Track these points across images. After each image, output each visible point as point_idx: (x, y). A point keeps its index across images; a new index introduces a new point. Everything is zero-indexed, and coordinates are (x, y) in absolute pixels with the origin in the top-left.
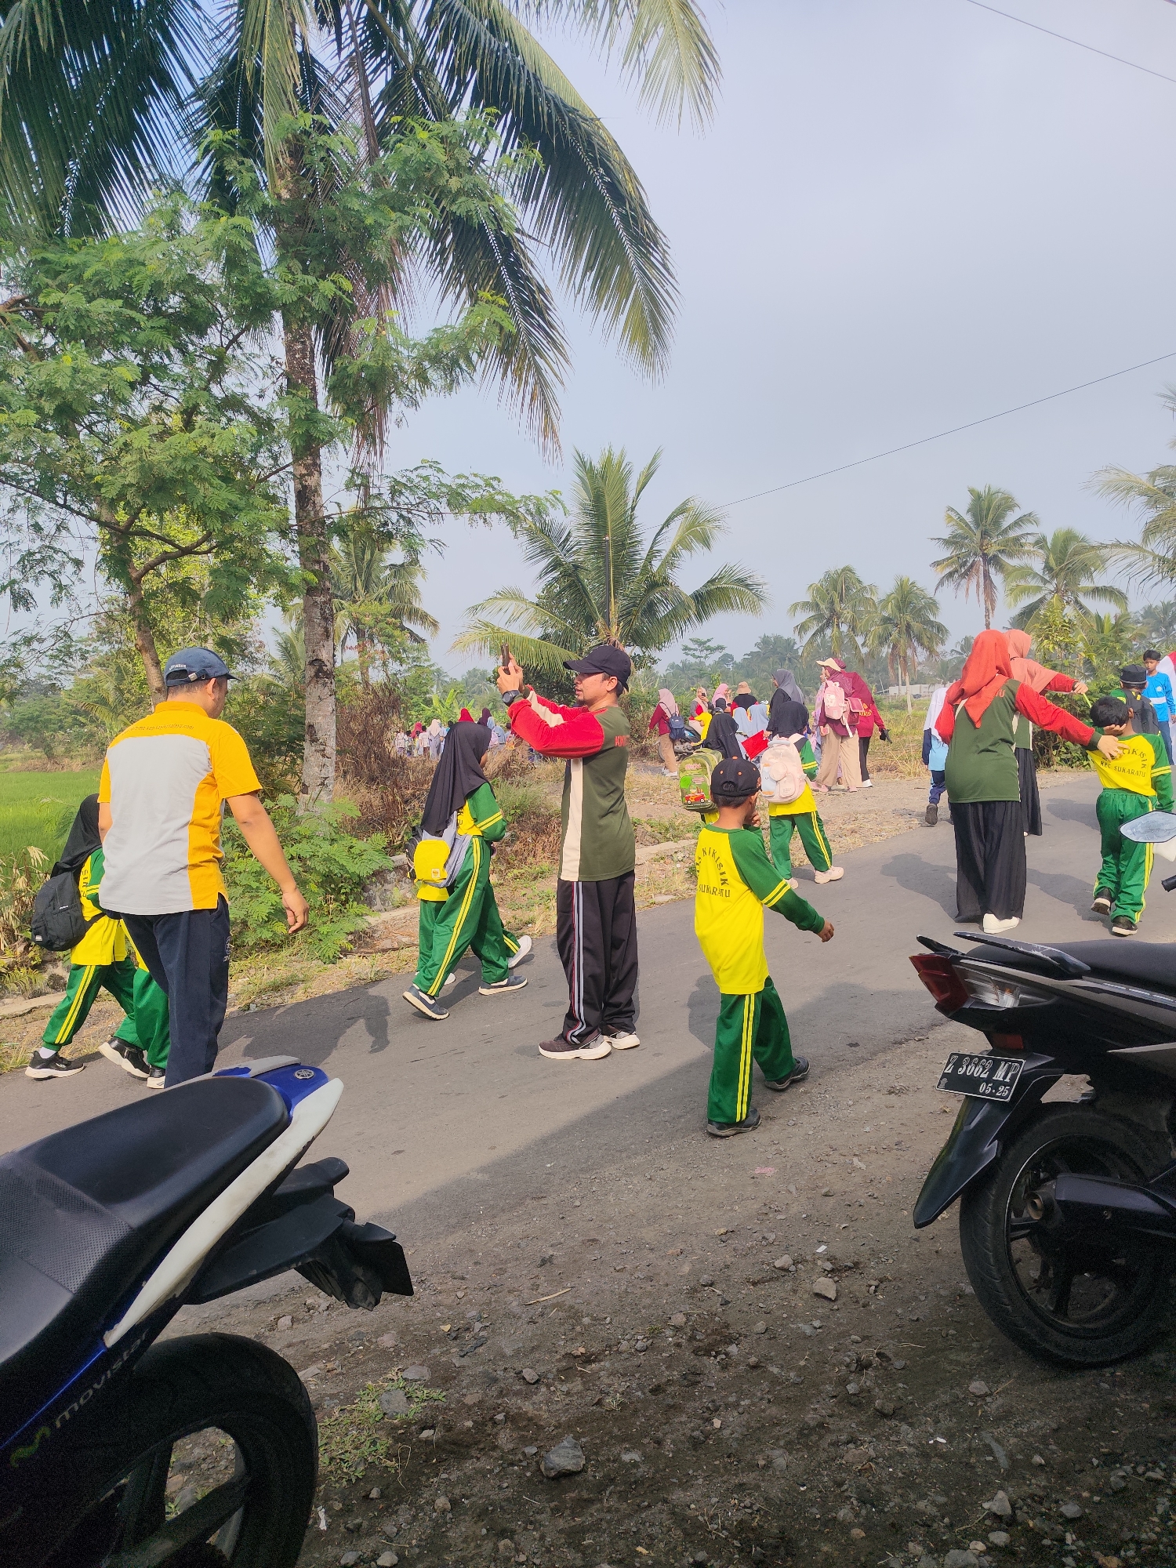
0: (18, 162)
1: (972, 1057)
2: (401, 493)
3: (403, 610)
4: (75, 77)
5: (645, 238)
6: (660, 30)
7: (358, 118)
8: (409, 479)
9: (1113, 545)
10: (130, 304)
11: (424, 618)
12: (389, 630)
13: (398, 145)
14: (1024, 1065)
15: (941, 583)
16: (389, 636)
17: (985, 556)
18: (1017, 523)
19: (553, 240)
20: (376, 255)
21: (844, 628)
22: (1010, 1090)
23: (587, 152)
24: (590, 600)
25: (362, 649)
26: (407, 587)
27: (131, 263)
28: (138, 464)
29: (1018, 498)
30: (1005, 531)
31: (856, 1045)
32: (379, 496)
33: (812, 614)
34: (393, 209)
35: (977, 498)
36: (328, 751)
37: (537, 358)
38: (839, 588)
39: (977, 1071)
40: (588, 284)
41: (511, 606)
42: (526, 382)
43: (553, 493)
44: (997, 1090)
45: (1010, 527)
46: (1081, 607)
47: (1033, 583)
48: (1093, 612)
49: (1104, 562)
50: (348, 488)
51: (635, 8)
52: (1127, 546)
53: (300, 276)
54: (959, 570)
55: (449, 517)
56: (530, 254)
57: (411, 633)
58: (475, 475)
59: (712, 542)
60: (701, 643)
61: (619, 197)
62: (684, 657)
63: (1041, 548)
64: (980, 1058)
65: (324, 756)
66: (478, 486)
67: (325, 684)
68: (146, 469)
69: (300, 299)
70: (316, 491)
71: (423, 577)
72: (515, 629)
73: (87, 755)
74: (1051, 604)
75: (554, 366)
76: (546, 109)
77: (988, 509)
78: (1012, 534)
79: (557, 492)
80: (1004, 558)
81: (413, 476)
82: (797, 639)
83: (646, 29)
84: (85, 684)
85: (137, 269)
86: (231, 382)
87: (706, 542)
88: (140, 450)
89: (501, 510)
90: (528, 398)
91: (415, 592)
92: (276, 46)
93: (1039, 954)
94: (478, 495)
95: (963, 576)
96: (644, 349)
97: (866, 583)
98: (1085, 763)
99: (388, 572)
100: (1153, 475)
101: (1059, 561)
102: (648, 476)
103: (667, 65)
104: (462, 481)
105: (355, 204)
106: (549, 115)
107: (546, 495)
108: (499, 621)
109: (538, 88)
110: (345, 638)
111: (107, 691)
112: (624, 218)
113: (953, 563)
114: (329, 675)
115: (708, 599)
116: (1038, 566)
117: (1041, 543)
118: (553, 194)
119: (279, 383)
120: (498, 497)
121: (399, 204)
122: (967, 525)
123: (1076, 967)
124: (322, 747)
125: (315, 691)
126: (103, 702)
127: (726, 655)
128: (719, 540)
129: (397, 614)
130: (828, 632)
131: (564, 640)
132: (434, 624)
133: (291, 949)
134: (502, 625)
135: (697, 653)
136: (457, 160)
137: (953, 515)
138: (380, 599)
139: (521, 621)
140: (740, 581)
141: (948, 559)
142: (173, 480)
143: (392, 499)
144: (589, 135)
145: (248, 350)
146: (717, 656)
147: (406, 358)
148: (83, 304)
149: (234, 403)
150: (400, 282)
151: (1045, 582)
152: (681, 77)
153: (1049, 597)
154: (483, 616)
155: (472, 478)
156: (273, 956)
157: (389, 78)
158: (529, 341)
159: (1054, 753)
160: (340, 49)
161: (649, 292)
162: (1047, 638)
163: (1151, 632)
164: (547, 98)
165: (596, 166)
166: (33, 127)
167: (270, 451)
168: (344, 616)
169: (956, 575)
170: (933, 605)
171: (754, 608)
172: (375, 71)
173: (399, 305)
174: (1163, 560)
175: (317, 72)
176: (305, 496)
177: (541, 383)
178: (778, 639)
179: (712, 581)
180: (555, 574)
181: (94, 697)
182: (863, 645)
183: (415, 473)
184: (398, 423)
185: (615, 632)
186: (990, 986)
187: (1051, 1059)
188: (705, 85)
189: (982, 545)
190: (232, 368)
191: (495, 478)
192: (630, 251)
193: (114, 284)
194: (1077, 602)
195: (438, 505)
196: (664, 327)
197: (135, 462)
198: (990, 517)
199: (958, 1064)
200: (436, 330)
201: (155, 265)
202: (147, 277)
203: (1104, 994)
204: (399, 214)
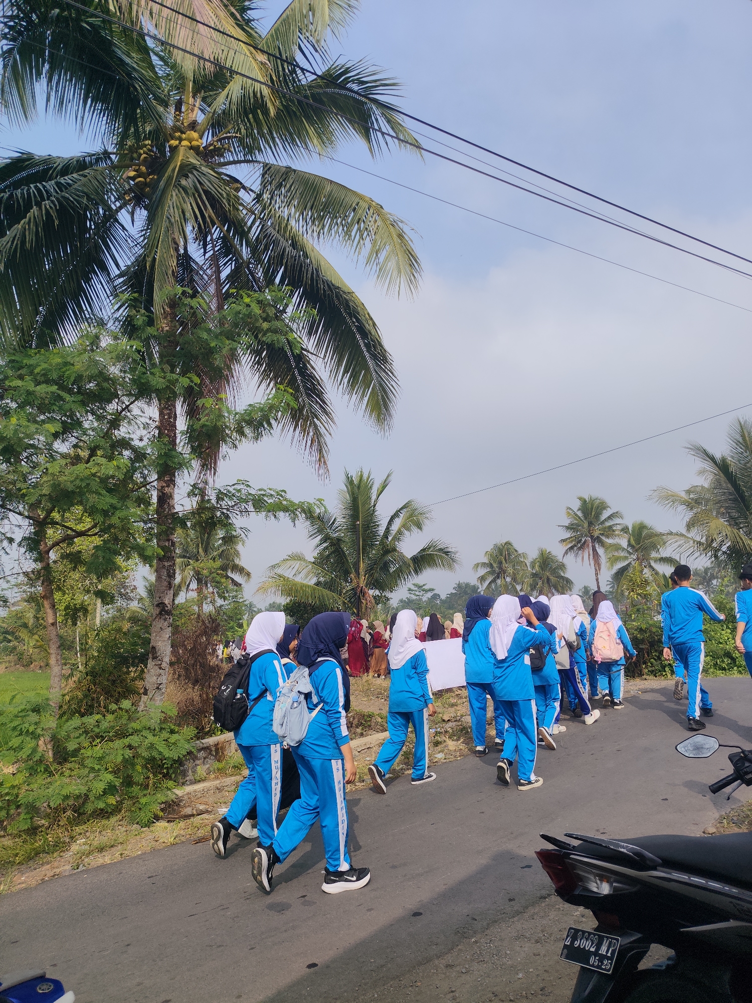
0: (7, 308)
1: (584, 932)
2: (223, 500)
3: (229, 564)
4: (48, 264)
5: (380, 356)
6: (387, 247)
7: (212, 289)
8: (228, 491)
9: (668, 534)
10: (62, 387)
11: (241, 570)
12: (218, 578)
13: (232, 305)
14: (621, 941)
15: (566, 553)
16: (218, 582)
17: (592, 537)
18: (610, 518)
19: (325, 356)
20: (217, 363)
21: (508, 579)
22: (611, 964)
23: (345, 310)
24: (347, 560)
25: (199, 590)
26: (232, 551)
27: (66, 364)
28: (52, 482)
29: (609, 501)
30: (603, 523)
31: (514, 900)
32: (209, 501)
33: (489, 570)
34: (228, 338)
35: (584, 502)
36: (164, 665)
37: (315, 420)
38: (504, 554)
39: (587, 945)
40: (346, 380)
41: (297, 564)
42: (308, 433)
43: (319, 500)
44: (602, 963)
45: (605, 520)
46: (654, 570)
47: (622, 554)
48: (661, 572)
49: (665, 543)
50: (189, 496)
51: (373, 236)
52: (677, 534)
53: (168, 374)
54: (577, 545)
55: (253, 515)
56: (311, 362)
57: (233, 580)
58: (270, 489)
59: (424, 527)
60: (420, 587)
61: (364, 333)
62: (408, 596)
63: (626, 532)
64: (590, 933)
65: (160, 668)
66: (271, 495)
67: (165, 620)
68: (56, 486)
69: (167, 387)
70: (171, 497)
71: (243, 545)
72: (299, 579)
73: (9, 662)
74: (634, 568)
75: (326, 425)
76: (322, 286)
77: (592, 508)
78: (607, 524)
79: (322, 500)
80: (603, 538)
81: (231, 489)
82: (480, 586)
83: (379, 246)
84: (14, 614)
85: (68, 368)
86: (122, 432)
87: (419, 526)
88: (53, 474)
89: (285, 509)
90: (309, 442)
91: (237, 554)
92: (164, 251)
93: (625, 851)
94: (271, 501)
95: (580, 549)
96: (379, 416)
97: (520, 552)
98: (664, 673)
99: (220, 542)
100: (688, 492)
101: (638, 541)
102: (384, 486)
103: (392, 265)
104: (262, 492)
105: (205, 336)
106: (324, 290)
107: (314, 501)
108: (289, 574)
109: (318, 275)
110: (189, 583)
111: (28, 618)
112: (368, 346)
113: (572, 541)
114: (169, 613)
115: (423, 560)
116: (624, 543)
117: (625, 530)
118: (325, 331)
119: (153, 433)
120: (284, 503)
121: (231, 336)
122: (579, 518)
123: (651, 860)
124: (159, 662)
125: (159, 624)
126: (25, 626)
127: (435, 595)
128: (427, 525)
129: (224, 568)
130: (499, 581)
131: (330, 585)
132: (248, 574)
133: (119, 816)
134: (291, 576)
135: (417, 593)
136: (268, 313)
137: (571, 512)
138: (214, 559)
139: (302, 575)
140: (441, 550)
141: (569, 538)
142: (73, 492)
143: (217, 502)
144: (347, 301)
145: (134, 413)
146: (429, 595)
147: (230, 421)
148: (31, 387)
149: (125, 443)
150: (233, 376)
151: (630, 554)
152: (399, 272)
153: (633, 563)
154: (279, 571)
155: (268, 491)
156: (104, 822)
157: (233, 268)
158: (311, 411)
159: (644, 666)
160: (205, 253)
161: (381, 385)
162: (633, 591)
163: (699, 585)
164: (323, 281)
165: (351, 317)
166: (19, 289)
167: (141, 473)
168: (190, 569)
169: (575, 548)
170: (562, 566)
171: (450, 567)
172: (225, 264)
173: (231, 389)
174: (700, 543)
175: (192, 263)
176: (165, 499)
177: (318, 434)
178: (467, 585)
179: (424, 550)
180: (325, 545)
181: (19, 623)
182: (521, 590)
183: (233, 487)
184: (224, 457)
185: (362, 582)
186: (592, 877)
187: (639, 935)
188: (413, 275)
189: (590, 531)
190: (124, 423)
191: (283, 491)
192: (371, 363)
193: (54, 376)
194: (651, 566)
195: (247, 507)
196: (390, 405)
197: (50, 481)
198: (593, 513)
199: (574, 938)
200: (250, 405)
201: (79, 365)
202: (74, 372)
203: (673, 883)
204: (230, 341)
